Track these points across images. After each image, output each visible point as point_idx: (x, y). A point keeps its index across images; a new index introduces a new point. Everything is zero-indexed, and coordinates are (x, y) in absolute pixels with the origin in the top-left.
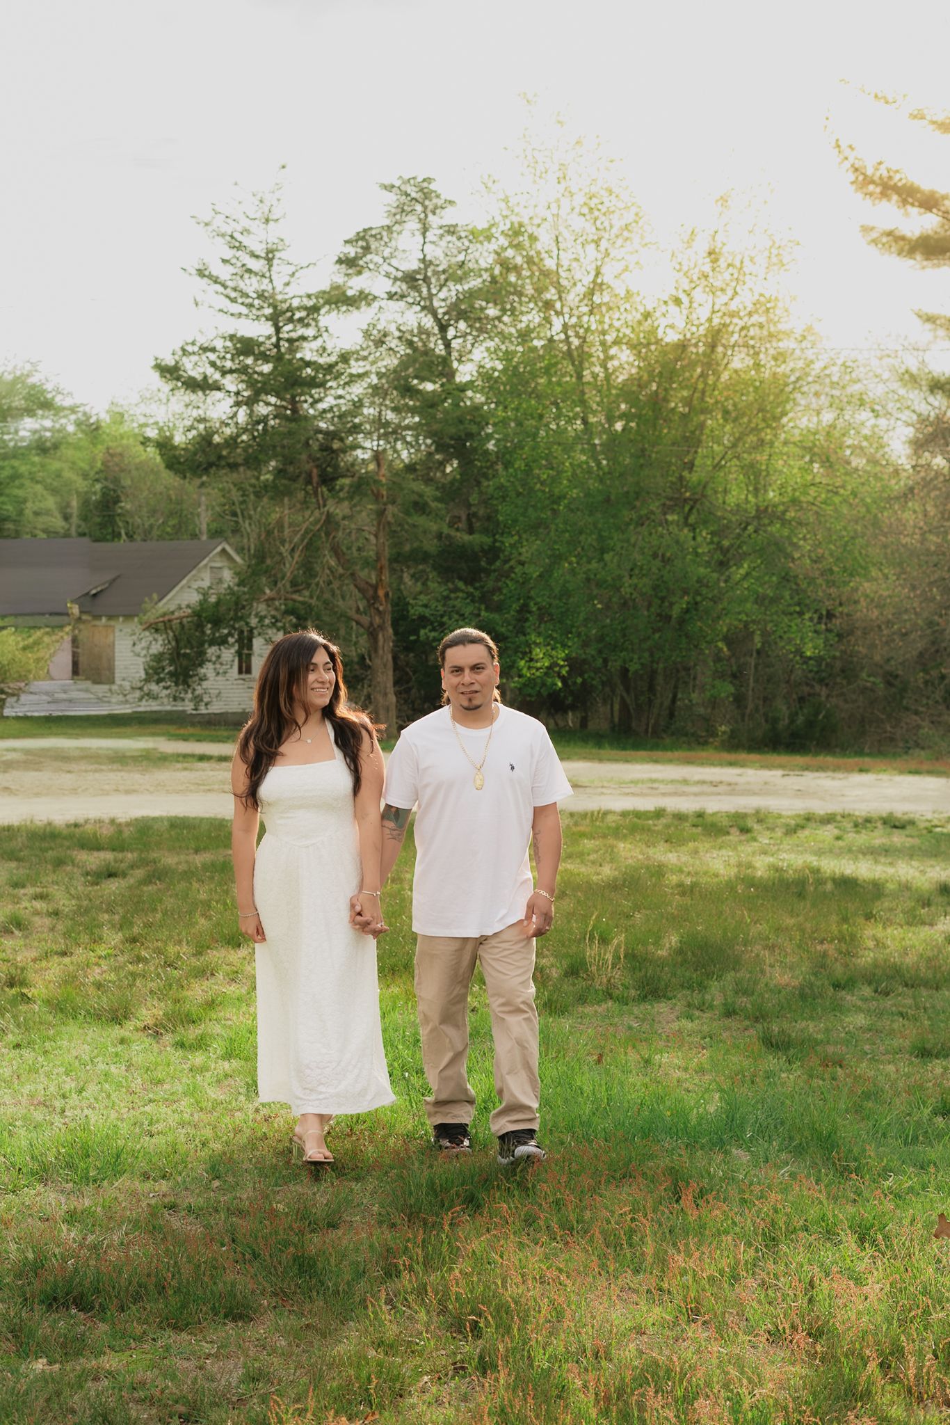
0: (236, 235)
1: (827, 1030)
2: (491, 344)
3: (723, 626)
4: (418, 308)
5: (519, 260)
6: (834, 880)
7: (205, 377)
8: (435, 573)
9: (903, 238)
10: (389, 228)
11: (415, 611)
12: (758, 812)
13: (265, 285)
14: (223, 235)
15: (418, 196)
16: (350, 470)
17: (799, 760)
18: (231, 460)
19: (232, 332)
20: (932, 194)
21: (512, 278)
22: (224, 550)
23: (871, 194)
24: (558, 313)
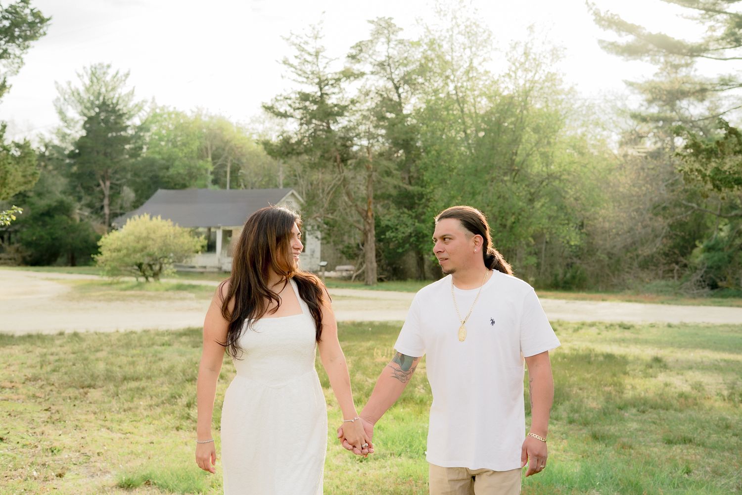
0: (302, 45)
1: (619, 430)
2: (420, 96)
3: (531, 230)
4: (385, 79)
5: (433, 56)
6: (603, 355)
7: (286, 112)
8: (393, 205)
9: (618, 46)
10: (371, 41)
11: (384, 223)
12: (558, 321)
13: (315, 68)
14: (295, 45)
15: (386, 26)
16: (355, 156)
17: (572, 295)
18: (298, 151)
19: (299, 90)
20: (632, 25)
21: (430, 65)
22: (293, 194)
23: (603, 26)
24: (453, 81)
